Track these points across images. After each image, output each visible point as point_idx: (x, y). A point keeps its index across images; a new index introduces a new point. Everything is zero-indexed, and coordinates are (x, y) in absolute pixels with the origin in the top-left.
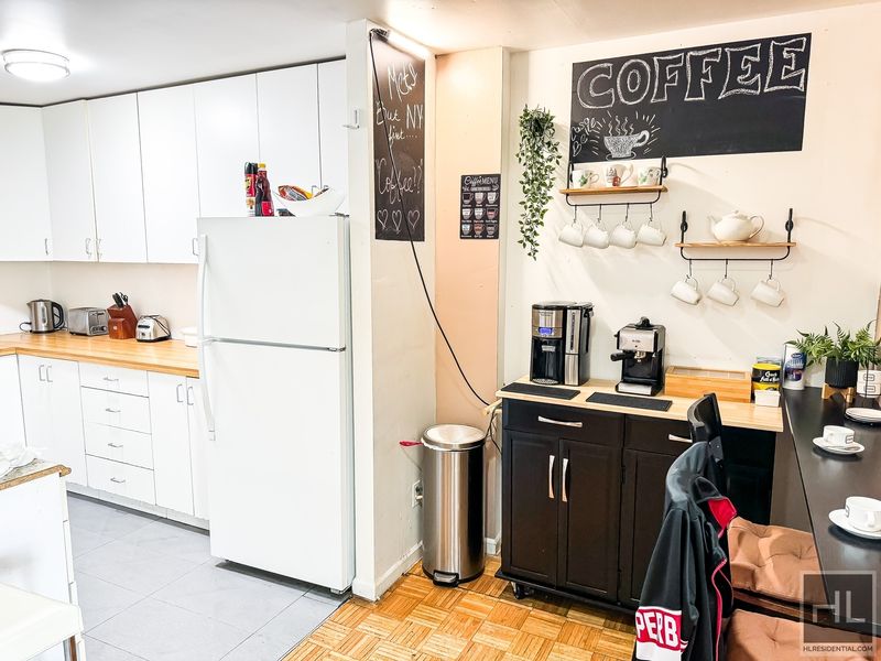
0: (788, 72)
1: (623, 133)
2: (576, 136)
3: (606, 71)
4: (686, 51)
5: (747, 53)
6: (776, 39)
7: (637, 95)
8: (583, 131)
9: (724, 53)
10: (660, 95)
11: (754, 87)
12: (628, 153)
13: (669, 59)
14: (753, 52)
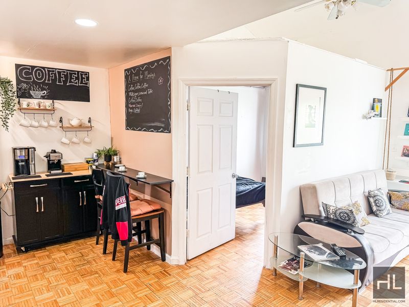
0: (84, 81)
1: (37, 91)
2: (19, 89)
3: (29, 69)
4: (56, 69)
5: (73, 73)
6: (81, 72)
7: (41, 79)
8: (21, 88)
9: (67, 73)
10: (49, 80)
11: (76, 83)
12: (40, 97)
13: (51, 70)
14: (75, 74)
